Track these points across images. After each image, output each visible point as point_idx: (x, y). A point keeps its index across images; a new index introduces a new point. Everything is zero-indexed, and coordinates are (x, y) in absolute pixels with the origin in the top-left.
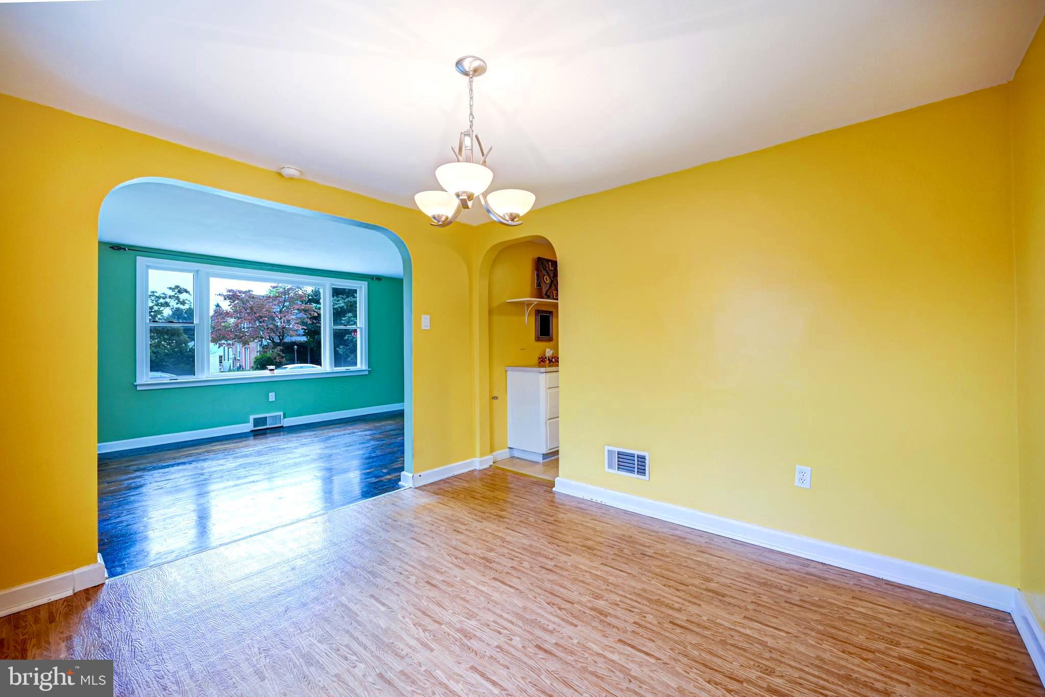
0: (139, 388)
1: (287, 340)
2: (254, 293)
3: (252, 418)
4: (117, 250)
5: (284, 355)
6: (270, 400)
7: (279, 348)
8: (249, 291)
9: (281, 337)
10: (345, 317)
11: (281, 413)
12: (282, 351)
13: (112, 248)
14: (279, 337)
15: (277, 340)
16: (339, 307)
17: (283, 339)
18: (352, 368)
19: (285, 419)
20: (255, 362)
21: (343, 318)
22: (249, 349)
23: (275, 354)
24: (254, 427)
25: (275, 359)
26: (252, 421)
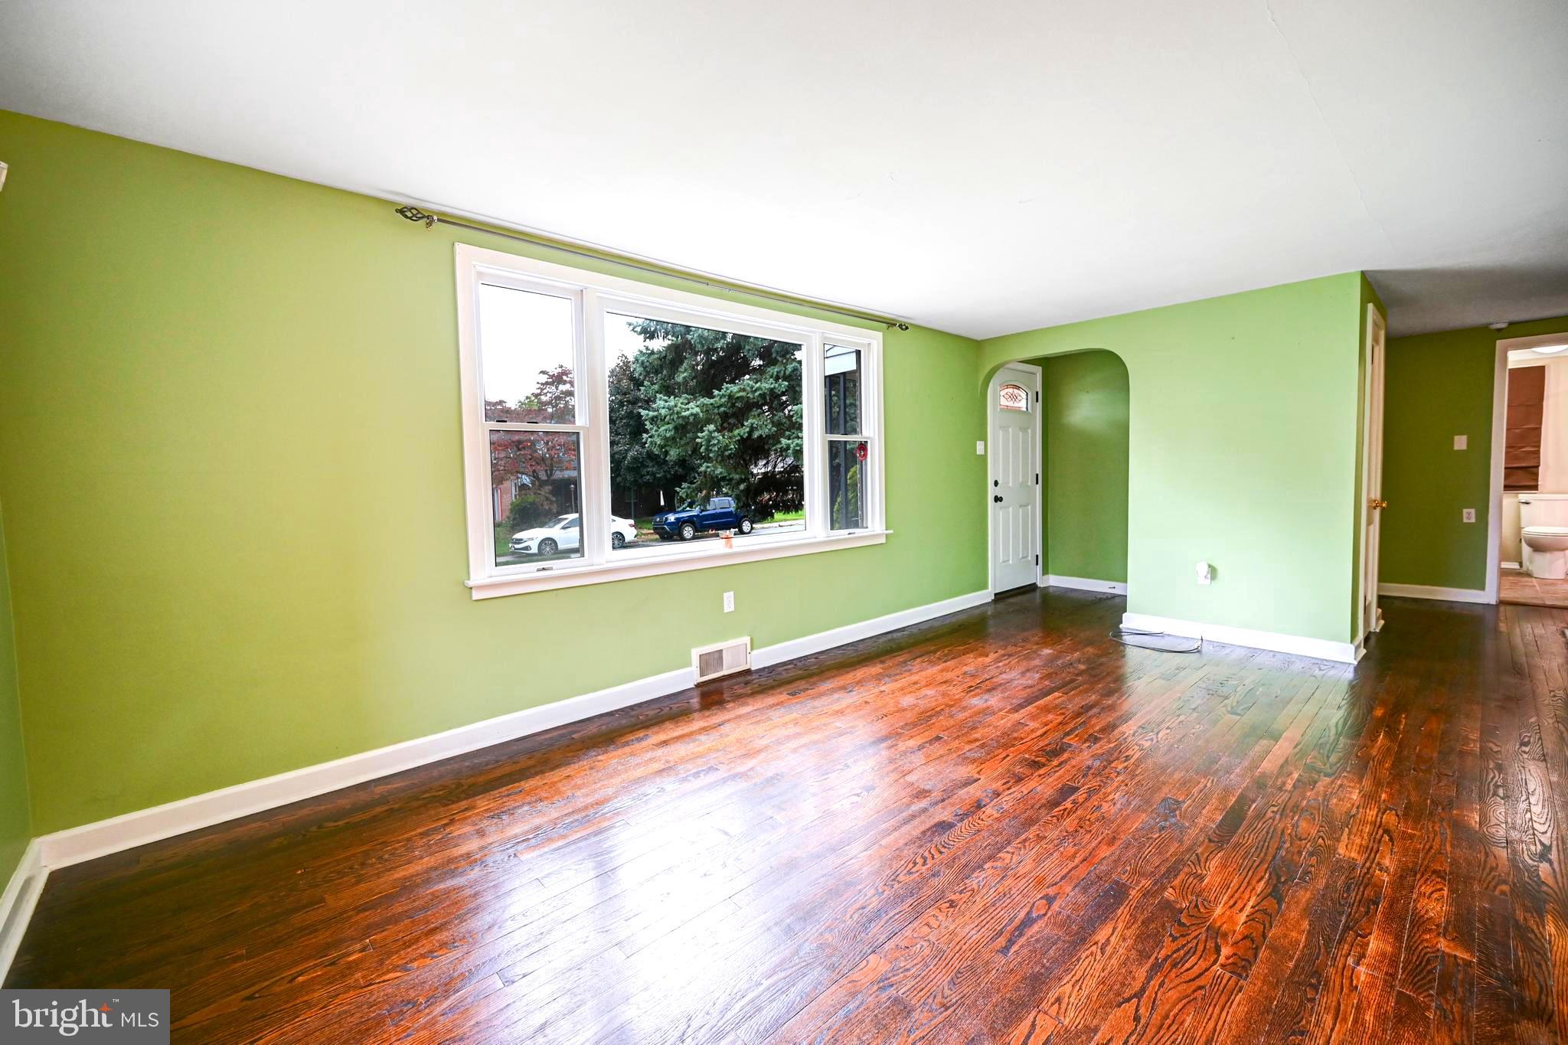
0: (476, 595)
1: (558, 475)
2: (508, 405)
3: (695, 653)
4: (410, 218)
5: (554, 499)
6: (726, 610)
7: (548, 488)
8: (501, 402)
9: (549, 472)
10: (703, 432)
11: (747, 640)
12: (552, 492)
13: (401, 212)
14: (546, 471)
15: (544, 477)
16: (692, 414)
17: (551, 474)
18: (858, 532)
19: (755, 652)
20: (512, 511)
21: (699, 434)
22: (499, 491)
23: (543, 498)
24: (702, 675)
25: (542, 505)
26: (696, 661)
